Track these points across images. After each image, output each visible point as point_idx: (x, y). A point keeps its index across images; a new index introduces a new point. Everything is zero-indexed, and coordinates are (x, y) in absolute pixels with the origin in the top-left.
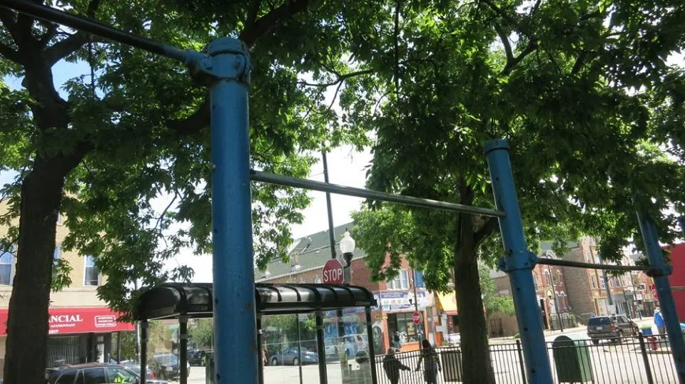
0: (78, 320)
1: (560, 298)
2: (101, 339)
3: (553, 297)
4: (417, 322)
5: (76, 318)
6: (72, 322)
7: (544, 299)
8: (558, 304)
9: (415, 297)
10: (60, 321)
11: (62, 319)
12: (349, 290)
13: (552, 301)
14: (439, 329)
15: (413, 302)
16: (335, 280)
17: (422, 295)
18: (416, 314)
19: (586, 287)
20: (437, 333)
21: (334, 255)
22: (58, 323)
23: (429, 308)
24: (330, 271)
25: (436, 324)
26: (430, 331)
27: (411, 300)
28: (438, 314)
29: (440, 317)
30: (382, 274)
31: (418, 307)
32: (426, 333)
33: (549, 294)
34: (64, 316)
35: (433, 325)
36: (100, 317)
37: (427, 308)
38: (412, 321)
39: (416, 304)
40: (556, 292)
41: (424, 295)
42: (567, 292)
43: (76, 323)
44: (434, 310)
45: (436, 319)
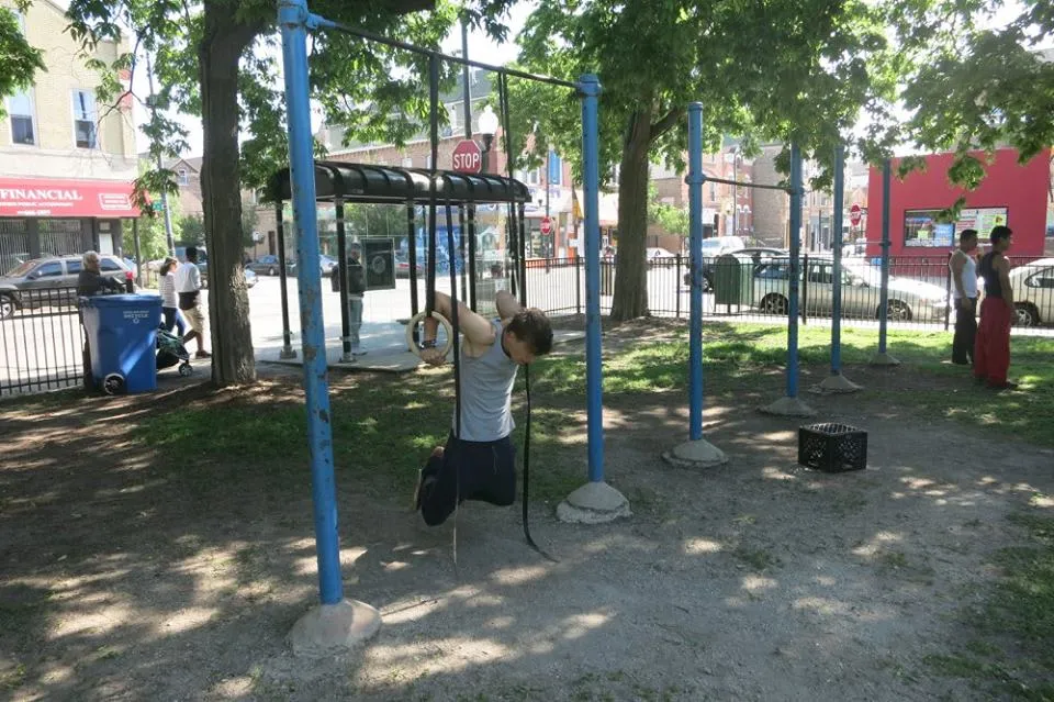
0: (76, 197)
1: (742, 215)
2: (105, 226)
3: (732, 212)
4: (546, 231)
5: (72, 195)
6: (68, 201)
7: (720, 215)
8: (738, 222)
9: (548, 197)
10: (50, 197)
11: (53, 195)
12: (487, 182)
13: (730, 219)
14: (573, 243)
15: (544, 203)
16: (468, 167)
17: (555, 195)
18: (547, 221)
19: (779, 202)
20: (570, 249)
21: (469, 134)
22: (48, 200)
23: (563, 215)
24: (463, 155)
25: (570, 236)
26: (562, 245)
27: (540, 202)
28: (574, 222)
29: (576, 228)
30: (521, 160)
31: (550, 211)
32: (556, 246)
33: (729, 208)
34: (55, 192)
35: (566, 237)
36: (107, 196)
37: (561, 213)
38: (538, 230)
39: (547, 208)
40: (739, 206)
41: (558, 195)
42: (752, 208)
43: (73, 201)
44: (570, 217)
45: (571, 229)
